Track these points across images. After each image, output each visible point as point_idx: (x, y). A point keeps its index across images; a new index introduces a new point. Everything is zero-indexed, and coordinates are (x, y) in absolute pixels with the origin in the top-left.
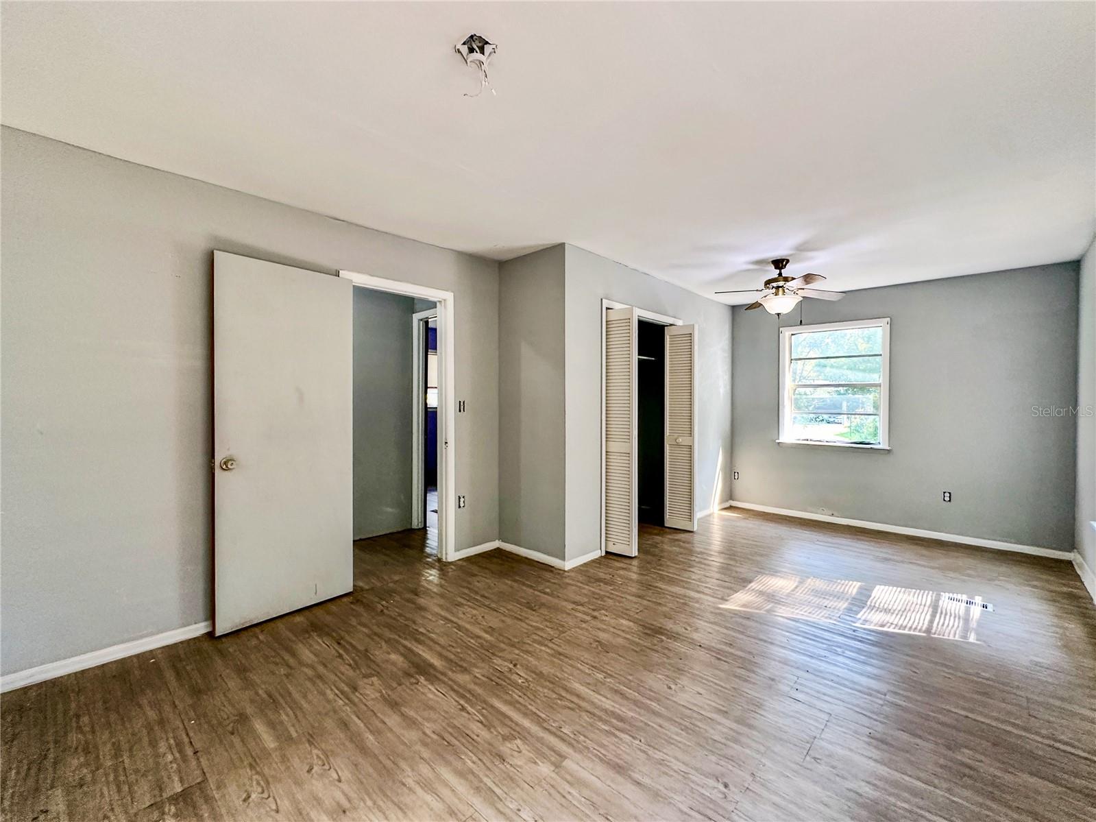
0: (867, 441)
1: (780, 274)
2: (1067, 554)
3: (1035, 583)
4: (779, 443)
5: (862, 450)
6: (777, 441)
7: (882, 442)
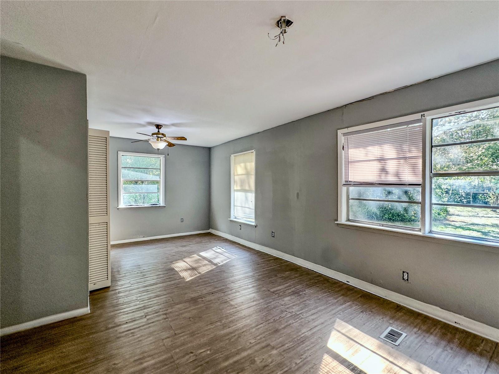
0: (155, 203)
1: (159, 131)
2: (208, 230)
3: (216, 239)
4: (118, 209)
5: (155, 207)
6: (118, 208)
7: (162, 203)
